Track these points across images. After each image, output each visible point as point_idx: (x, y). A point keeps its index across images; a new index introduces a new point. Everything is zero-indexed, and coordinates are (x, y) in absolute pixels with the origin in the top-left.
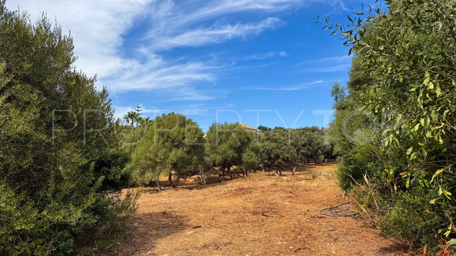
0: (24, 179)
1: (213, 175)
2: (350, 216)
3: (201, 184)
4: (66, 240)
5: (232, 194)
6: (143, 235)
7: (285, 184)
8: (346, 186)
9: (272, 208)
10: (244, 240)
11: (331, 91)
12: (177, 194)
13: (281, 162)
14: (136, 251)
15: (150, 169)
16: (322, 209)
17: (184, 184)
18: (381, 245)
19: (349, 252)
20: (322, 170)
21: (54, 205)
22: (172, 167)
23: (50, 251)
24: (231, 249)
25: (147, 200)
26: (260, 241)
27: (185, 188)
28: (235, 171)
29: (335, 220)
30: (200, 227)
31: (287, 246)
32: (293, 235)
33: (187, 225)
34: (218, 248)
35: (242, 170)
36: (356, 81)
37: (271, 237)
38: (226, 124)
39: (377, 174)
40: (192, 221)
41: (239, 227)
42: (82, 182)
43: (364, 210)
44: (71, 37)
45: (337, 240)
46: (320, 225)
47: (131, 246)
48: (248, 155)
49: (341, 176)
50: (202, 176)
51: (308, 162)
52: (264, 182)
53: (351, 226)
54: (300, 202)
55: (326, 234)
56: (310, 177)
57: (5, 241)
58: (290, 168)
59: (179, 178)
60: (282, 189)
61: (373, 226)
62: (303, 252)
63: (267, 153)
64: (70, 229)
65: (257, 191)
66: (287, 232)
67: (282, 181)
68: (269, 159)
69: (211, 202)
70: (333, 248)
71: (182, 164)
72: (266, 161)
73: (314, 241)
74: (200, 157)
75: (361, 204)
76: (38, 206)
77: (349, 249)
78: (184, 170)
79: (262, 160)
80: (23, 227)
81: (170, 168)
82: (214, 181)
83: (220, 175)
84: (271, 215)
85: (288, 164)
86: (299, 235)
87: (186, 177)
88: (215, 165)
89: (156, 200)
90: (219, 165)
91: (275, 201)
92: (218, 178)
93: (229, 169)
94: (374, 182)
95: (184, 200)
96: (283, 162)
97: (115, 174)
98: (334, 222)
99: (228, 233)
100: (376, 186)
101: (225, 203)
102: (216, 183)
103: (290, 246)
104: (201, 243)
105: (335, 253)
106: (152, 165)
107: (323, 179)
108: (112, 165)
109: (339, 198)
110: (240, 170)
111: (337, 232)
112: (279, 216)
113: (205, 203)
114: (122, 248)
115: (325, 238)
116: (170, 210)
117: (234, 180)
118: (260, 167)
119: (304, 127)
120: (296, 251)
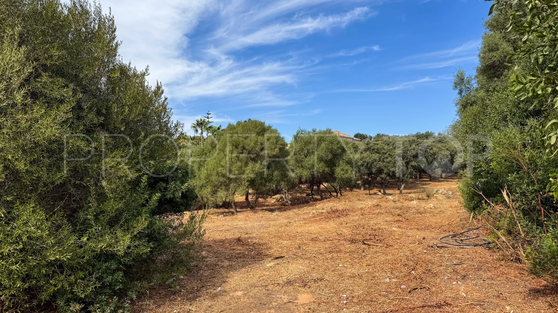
0: (65, 198)
1: (299, 195)
2: (481, 245)
3: (285, 205)
4: (114, 273)
5: (323, 217)
6: (213, 267)
7: (391, 204)
8: (474, 206)
9: (376, 235)
10: (340, 275)
11: (453, 82)
12: (255, 217)
13: (385, 178)
14: (203, 287)
15: (224, 187)
16: (442, 236)
17: (264, 206)
18: (529, 286)
19: (485, 294)
20: (439, 187)
21: (96, 230)
22: (250, 185)
23: (93, 287)
24: (322, 287)
25: (219, 223)
26: (360, 277)
27: (266, 210)
28: (327, 190)
29: (461, 251)
30: (282, 257)
31: (398, 285)
32: (405, 270)
33: (267, 255)
34: (306, 285)
35: (335, 189)
36: (490, 66)
37: (375, 272)
38: (314, 131)
39: (521, 189)
40: (273, 250)
41: (332, 258)
42: (133, 201)
43: (503, 238)
44: (112, 16)
45: (466, 277)
46: (441, 256)
47: (198, 281)
48: (342, 170)
49: (467, 194)
50: (286, 195)
51: (420, 178)
52: (363, 203)
53: (484, 259)
54: (412, 227)
55: (450, 270)
56: (424, 196)
57: (37, 273)
58: (397, 185)
59: (257, 198)
60: (387, 211)
61: (516, 259)
62: (421, 293)
63: (366, 167)
64: (119, 260)
65: (354, 214)
66: (397, 266)
67: (387, 201)
68: (369, 174)
69: (297, 227)
70: (462, 288)
71: (261, 181)
72: (366, 177)
73: (433, 279)
74: (282, 172)
75: (498, 230)
76: (78, 231)
77: (484, 290)
78: (264, 189)
79: (361, 176)
80: (57, 257)
81: (247, 185)
82: (300, 202)
83: (308, 195)
84: (374, 244)
85: (393, 180)
86: (413, 270)
87: (267, 197)
88: (301, 182)
89: (230, 224)
90: (306, 182)
91: (379, 226)
92: (305, 198)
93: (319, 186)
94: (517, 200)
95: (264, 223)
96: (388, 178)
97: (174, 191)
98: (460, 253)
99: (319, 266)
100: (520, 206)
101: (314, 228)
102: (303, 204)
103: (401, 285)
104: (284, 278)
105: (465, 295)
106: (225, 182)
107: (441, 198)
108: (170, 180)
109: (465, 222)
110: (332, 187)
111: (465, 266)
112: (385, 245)
113: (289, 228)
114: (186, 283)
115: (449, 275)
116: (246, 236)
117: (325, 200)
118: (358, 184)
119: (414, 133)
120: (410, 291)
